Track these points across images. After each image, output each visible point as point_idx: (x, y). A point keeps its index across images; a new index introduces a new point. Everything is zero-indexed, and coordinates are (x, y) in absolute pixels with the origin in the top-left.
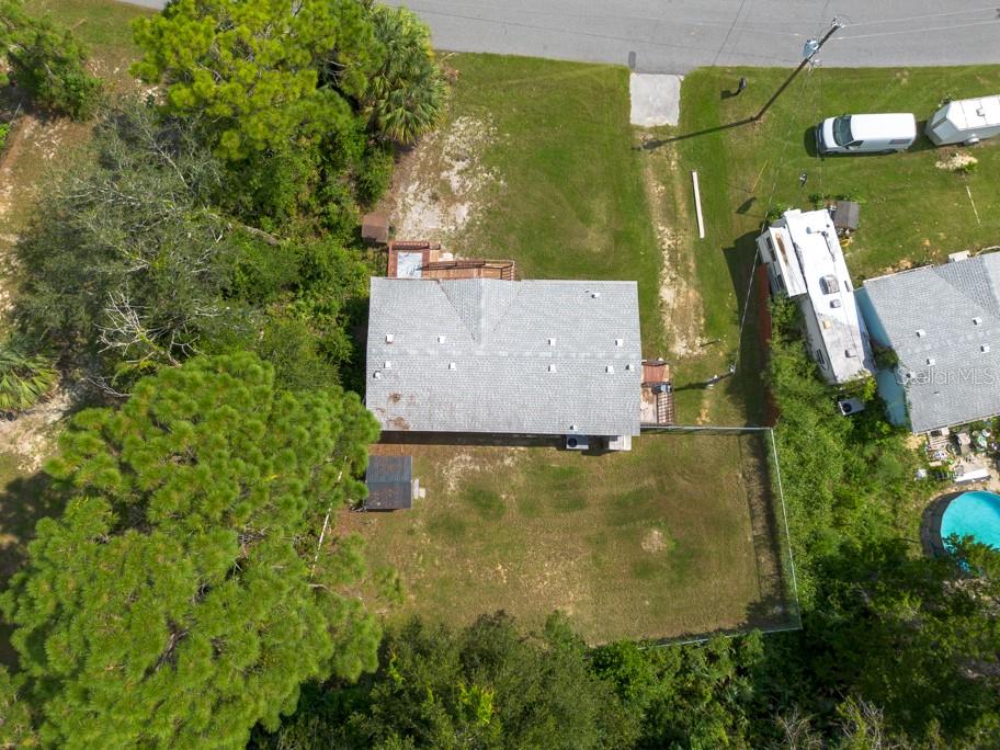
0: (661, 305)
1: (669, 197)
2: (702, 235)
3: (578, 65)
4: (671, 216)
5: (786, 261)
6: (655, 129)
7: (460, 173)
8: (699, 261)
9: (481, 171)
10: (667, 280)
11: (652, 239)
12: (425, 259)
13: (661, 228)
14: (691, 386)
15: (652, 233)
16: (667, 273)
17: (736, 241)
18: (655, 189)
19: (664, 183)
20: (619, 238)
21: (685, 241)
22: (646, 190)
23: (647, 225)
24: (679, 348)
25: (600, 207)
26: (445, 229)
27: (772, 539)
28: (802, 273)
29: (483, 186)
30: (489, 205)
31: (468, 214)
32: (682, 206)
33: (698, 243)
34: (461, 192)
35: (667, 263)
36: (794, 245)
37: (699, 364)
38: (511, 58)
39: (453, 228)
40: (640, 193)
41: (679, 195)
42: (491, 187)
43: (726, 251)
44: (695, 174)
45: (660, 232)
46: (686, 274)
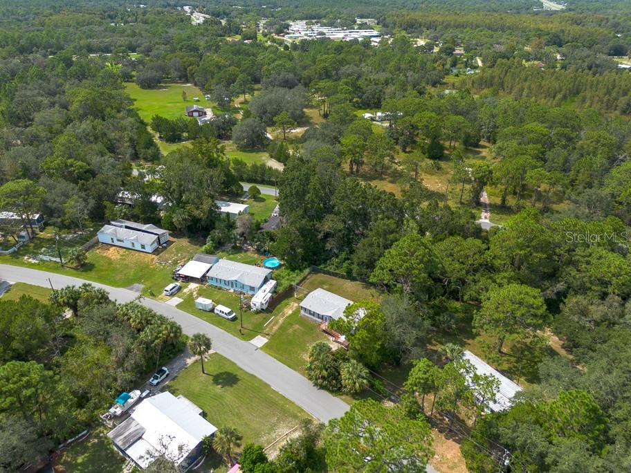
0: (293, 312)
1: (274, 325)
2: (274, 317)
3: (270, 354)
4: (277, 322)
6: (264, 337)
8: (279, 314)
11: (285, 321)
16: (287, 315)
17: (268, 312)
18: (275, 328)
19: (272, 328)
20: (291, 325)
21: (278, 317)
22: (277, 329)
23: (283, 323)
24: (296, 305)
25: (291, 331)
27: (305, 278)
28: (266, 295)
32: (273, 323)
33: (276, 316)
37: (295, 301)
38: (285, 364)
40: (280, 328)
41: (271, 325)
43: (272, 313)
44: (265, 325)
45: (282, 321)
46: (283, 313)
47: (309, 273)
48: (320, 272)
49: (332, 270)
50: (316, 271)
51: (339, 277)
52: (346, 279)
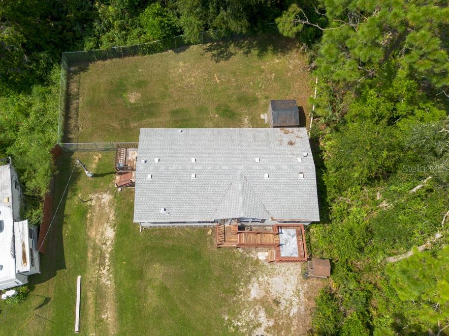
0: (115, 225)
1: (99, 309)
2: (79, 278)
4: (100, 293)
5: (23, 245)
7: (260, 325)
8: (84, 258)
9: (243, 327)
10: (109, 243)
11: (116, 273)
12: (278, 252)
13: (109, 282)
14: (102, 175)
15: (115, 278)
16: (108, 248)
17: (55, 275)
18: (109, 315)
19: (101, 320)
21: (92, 272)
22: (116, 314)
24: (106, 198)
25: (152, 300)
26: (266, 278)
28: (14, 236)
29: (241, 314)
30: (235, 299)
31: (250, 291)
32: (91, 301)
33: (83, 272)
34: (257, 308)
35: (107, 255)
36: (15, 257)
37: (95, 189)
39: (260, 279)
40: (121, 312)
41: (91, 312)
42: (235, 312)
43: (64, 267)
44: (77, 329)
45: (109, 279)
46: (95, 248)
47: (69, 78)
48: (91, 60)
49: (119, 44)
50: (81, 63)
51: (144, 53)
52: (162, 51)
